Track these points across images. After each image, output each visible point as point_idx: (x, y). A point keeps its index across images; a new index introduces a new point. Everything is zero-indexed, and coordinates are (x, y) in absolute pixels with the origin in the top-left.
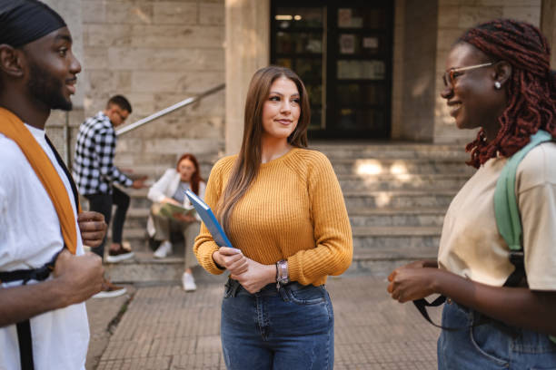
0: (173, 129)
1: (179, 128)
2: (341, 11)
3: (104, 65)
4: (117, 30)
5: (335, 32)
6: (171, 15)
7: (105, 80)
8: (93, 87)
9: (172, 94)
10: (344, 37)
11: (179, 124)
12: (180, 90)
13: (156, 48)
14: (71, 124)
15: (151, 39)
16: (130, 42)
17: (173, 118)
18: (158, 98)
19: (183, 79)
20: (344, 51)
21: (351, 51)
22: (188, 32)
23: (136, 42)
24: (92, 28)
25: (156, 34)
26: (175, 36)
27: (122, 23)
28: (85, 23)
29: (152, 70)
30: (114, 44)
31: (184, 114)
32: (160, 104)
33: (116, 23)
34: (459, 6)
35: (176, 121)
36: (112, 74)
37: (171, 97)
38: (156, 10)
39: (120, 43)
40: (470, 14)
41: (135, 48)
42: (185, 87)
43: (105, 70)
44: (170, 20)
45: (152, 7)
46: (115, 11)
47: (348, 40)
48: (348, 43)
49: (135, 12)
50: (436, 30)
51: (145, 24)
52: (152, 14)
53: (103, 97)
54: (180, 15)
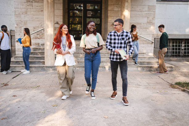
0: (38, 36)
1: (40, 36)
2: (87, 5)
3: (20, 19)
4: (23, 10)
5: (86, 10)
6: (38, 6)
9: (38, 27)
10: (88, 12)
11: (40, 35)
12: (40, 26)
14: (12, 35)
15: (33, 13)
16: (27, 13)
17: (38, 34)
18: (34, 28)
19: (41, 23)
20: (88, 16)
21: (90, 16)
22: (42, 11)
23: (28, 13)
24: (17, 9)
25: (34, 11)
26: (39, 12)
27: (25, 8)
28: (15, 8)
29: (33, 21)
30: (23, 14)
31: (41, 32)
32: (35, 30)
33: (23, 8)
34: (114, 5)
35: (39, 34)
36: (22, 22)
38: (34, 5)
39: (24, 13)
40: (117, 7)
42: (41, 25)
43: (20, 21)
44: (37, 8)
45: (32, 4)
46: (23, 5)
47: (89, 13)
48: (89, 14)
49: (28, 5)
50: (108, 11)
51: (31, 9)
52: (32, 6)
53: (20, 28)
54: (40, 6)
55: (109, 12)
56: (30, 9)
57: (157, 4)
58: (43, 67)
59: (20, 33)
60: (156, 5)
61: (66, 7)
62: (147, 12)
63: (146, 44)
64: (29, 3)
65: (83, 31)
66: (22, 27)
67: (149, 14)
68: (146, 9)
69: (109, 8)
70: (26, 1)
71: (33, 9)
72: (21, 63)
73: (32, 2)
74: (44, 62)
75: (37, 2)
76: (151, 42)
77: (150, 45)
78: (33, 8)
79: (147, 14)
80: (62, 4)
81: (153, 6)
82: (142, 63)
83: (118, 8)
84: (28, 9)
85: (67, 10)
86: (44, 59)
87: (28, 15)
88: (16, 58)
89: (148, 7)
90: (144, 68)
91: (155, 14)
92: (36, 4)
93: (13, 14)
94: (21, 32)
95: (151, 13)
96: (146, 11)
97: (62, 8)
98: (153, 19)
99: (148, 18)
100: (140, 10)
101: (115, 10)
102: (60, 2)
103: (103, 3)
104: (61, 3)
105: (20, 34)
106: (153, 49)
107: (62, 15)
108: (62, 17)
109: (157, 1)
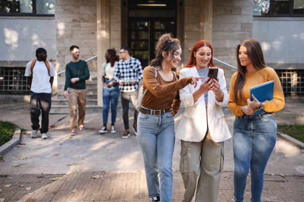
3: (63, 45)
4: (68, 33)
6: (87, 27)
7: (64, 50)
8: (59, 53)
9: (87, 55)
10: (157, 33)
11: (90, 66)
12: (90, 54)
13: (82, 39)
15: (80, 36)
16: (72, 37)
18: (82, 57)
19: (91, 50)
20: (157, 38)
22: (93, 33)
23: (75, 37)
24: (59, 32)
25: (82, 34)
26: (89, 35)
27: (70, 30)
28: (57, 30)
30: (67, 37)
31: (91, 63)
33: (67, 30)
34: (192, 23)
36: (66, 48)
37: (87, 57)
38: (82, 26)
39: (69, 37)
40: (196, 26)
41: (74, 39)
42: (92, 53)
43: (63, 47)
44: (87, 29)
45: (80, 24)
46: (67, 26)
48: (158, 35)
49: (74, 26)
50: (184, 31)
51: (77, 30)
52: (80, 27)
53: (63, 57)
54: (90, 27)
55: (185, 33)
56: (76, 32)
57: (254, 20)
58: (96, 108)
59: (63, 64)
60: (253, 22)
61: (126, 26)
62: (240, 33)
64: (75, 23)
67: (242, 35)
68: (239, 28)
69: (186, 28)
70: (71, 21)
71: (80, 30)
72: (66, 103)
73: (80, 21)
74: (97, 102)
75: (86, 22)
78: (82, 29)
79: (240, 35)
80: (120, 24)
81: (249, 24)
83: (198, 28)
84: (74, 32)
85: (127, 32)
86: (96, 98)
88: (60, 97)
89: (242, 26)
91: (251, 35)
92: (85, 24)
93: (55, 38)
95: (245, 34)
96: (238, 31)
97: (120, 29)
100: (229, 29)
101: (193, 30)
102: (117, 21)
103: (178, 20)
104: (119, 22)
107: (120, 38)
108: (120, 41)
109: (254, 16)
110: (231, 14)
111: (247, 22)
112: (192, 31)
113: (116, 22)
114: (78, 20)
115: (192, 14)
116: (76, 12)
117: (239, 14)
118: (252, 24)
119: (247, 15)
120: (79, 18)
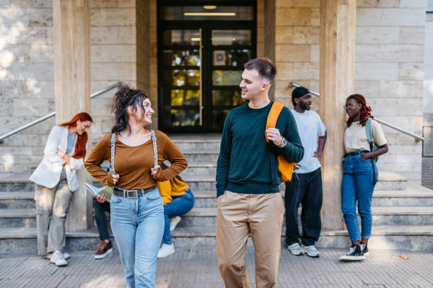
2: (213, 31)
7: (10, 88)
10: (216, 53)
16: (29, 59)
18: (51, 102)
20: (216, 63)
21: (223, 63)
23: (34, 58)
25: (50, 52)
27: (23, 44)
33: (18, 44)
34: (293, 26)
38: (49, 33)
40: (302, 33)
45: (46, 31)
47: (220, 55)
48: (220, 58)
49: (33, 35)
50: (274, 45)
51: (41, 45)
52: (46, 37)
53: (8, 102)
55: (278, 48)
56: (38, 46)
57: (427, 21)
59: (9, 118)
60: (425, 24)
61: (153, 38)
62: (397, 47)
63: (396, 144)
64: (36, 29)
65: (201, 108)
66: (14, 100)
67: (402, 51)
69: (279, 37)
70: (27, 24)
73: (45, 24)
76: (413, 139)
77: (409, 148)
78: (49, 42)
79: (397, 52)
80: (134, 29)
81: (417, 27)
82: (401, 217)
83: (306, 36)
84: (34, 47)
85: (156, 50)
87: (33, 63)
89: (401, 32)
90: (411, 238)
91: (423, 51)
94: (11, 116)
95: (409, 51)
96: (394, 44)
97: (134, 41)
98: (415, 67)
99: (400, 64)
100: (375, 39)
101: (295, 42)
102: (128, 24)
103: (258, 26)
104: (131, 25)
105: (8, 122)
106: (420, 159)
107: (134, 59)
108: (134, 67)
109: (427, 12)
110: (376, 7)
111: (414, 25)
112: (292, 44)
113: (125, 26)
114: (43, 21)
115: (293, 8)
116: (36, 5)
117: (394, 7)
118: (424, 27)
119: (412, 8)
120: (45, 16)
